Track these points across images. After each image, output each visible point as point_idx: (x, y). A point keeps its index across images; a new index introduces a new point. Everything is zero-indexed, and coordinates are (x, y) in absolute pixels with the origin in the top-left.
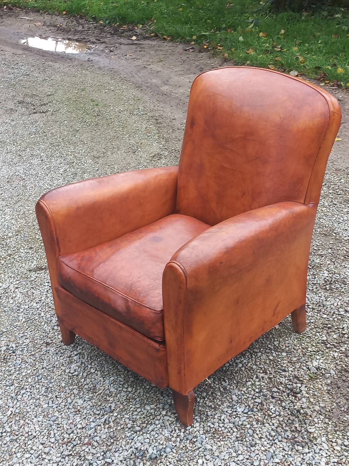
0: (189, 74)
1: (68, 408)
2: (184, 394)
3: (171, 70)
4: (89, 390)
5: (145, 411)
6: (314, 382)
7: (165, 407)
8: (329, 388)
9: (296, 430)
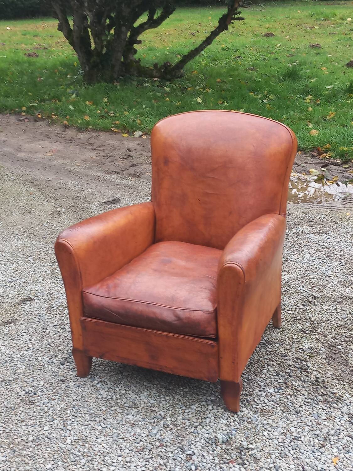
0: (37, 141)
1: (123, 424)
2: (236, 382)
3: (17, 139)
4: (131, 407)
5: (193, 411)
6: (314, 359)
7: (208, 404)
8: (327, 361)
9: (323, 394)
